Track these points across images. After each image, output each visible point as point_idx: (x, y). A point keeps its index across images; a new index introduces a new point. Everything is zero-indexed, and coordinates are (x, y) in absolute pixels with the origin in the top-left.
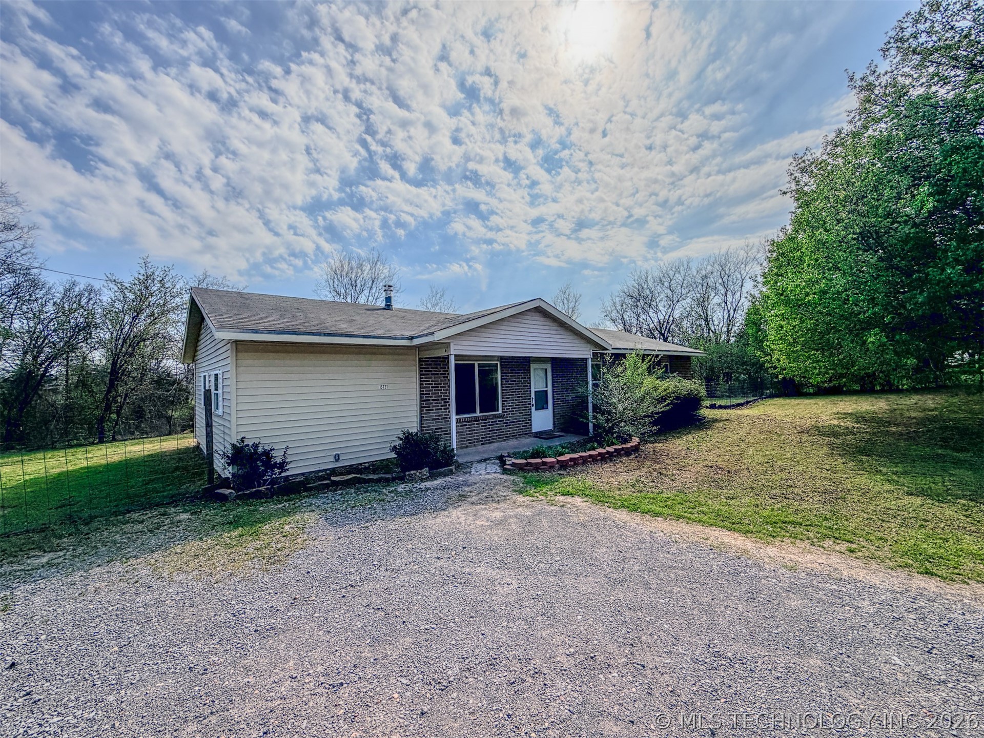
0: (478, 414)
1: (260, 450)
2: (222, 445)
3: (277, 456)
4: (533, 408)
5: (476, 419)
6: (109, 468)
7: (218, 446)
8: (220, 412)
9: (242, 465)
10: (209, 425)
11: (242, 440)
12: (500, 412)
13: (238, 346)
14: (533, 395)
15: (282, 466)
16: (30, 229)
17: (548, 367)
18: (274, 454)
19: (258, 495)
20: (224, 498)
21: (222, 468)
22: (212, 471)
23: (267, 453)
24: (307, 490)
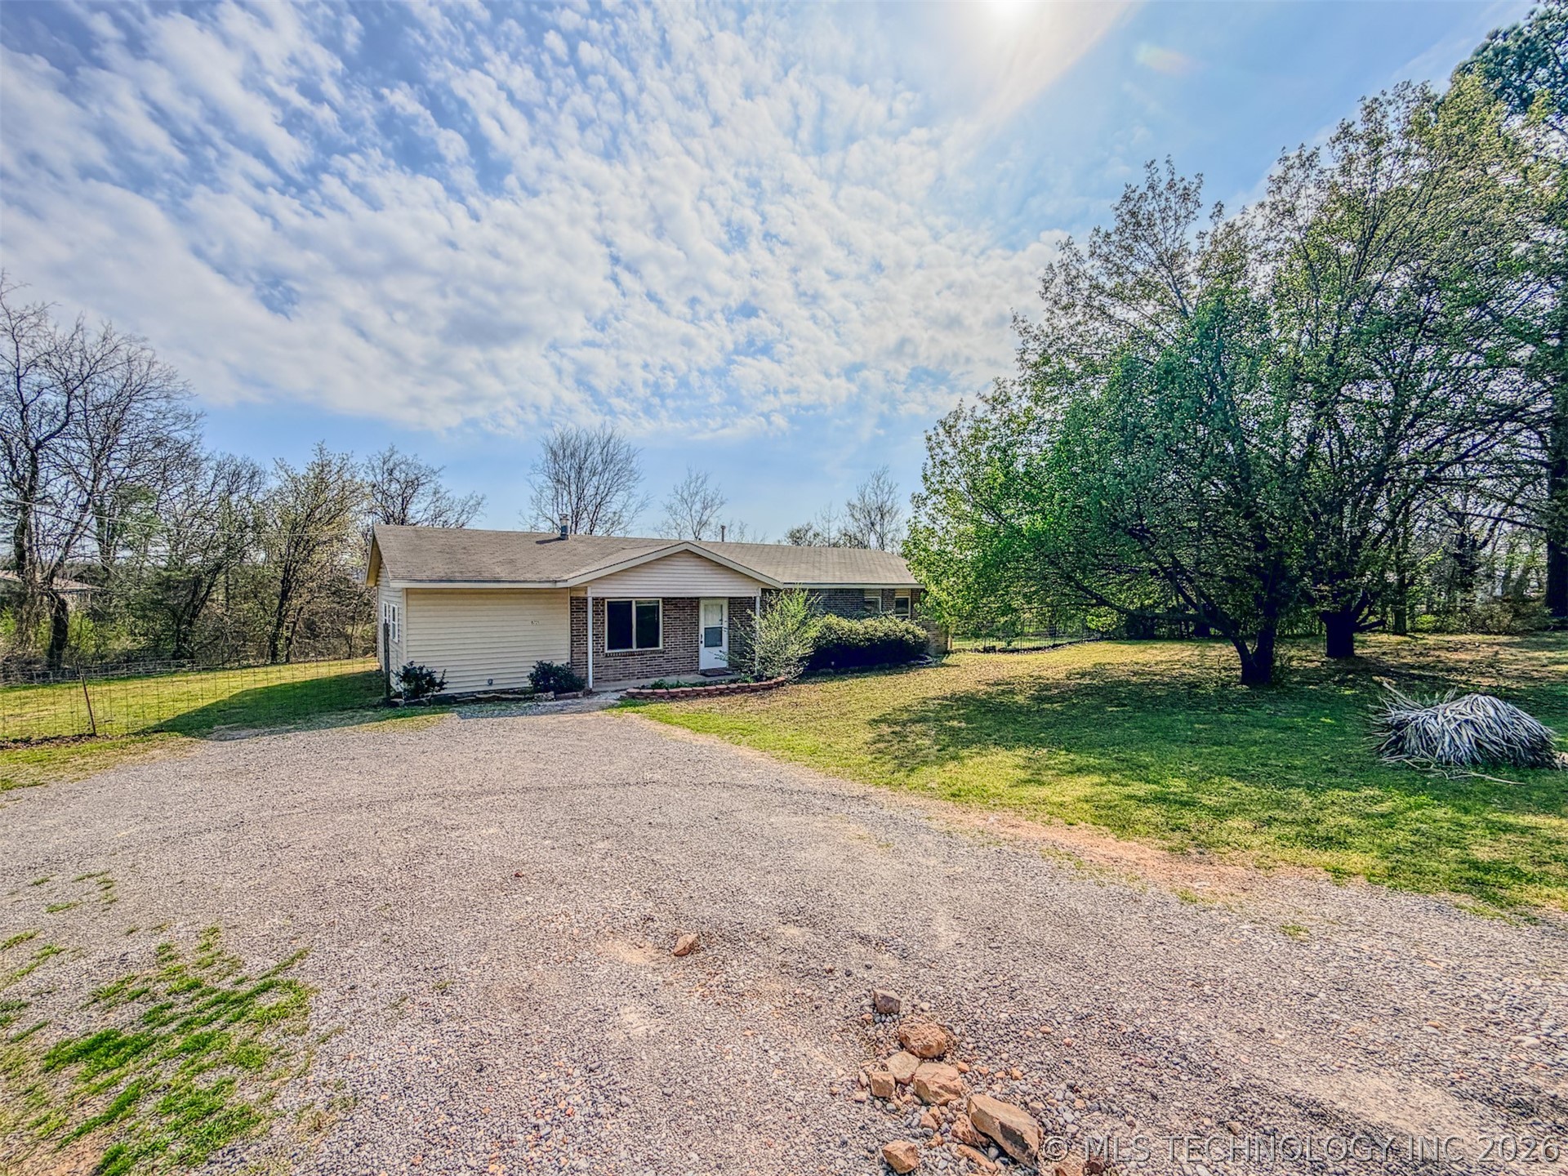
0: (634, 649)
1: (424, 671)
2: (397, 666)
3: (438, 677)
4: (702, 646)
5: (632, 654)
6: (306, 685)
7: (393, 667)
8: (396, 640)
9: (409, 683)
10: (387, 651)
11: (411, 663)
12: (661, 647)
13: (408, 592)
14: (702, 632)
15: (441, 684)
16: (198, 416)
17: (725, 603)
18: (435, 675)
19: (420, 704)
20: (396, 705)
21: (398, 686)
22: (389, 687)
23: (429, 674)
24: (457, 702)
